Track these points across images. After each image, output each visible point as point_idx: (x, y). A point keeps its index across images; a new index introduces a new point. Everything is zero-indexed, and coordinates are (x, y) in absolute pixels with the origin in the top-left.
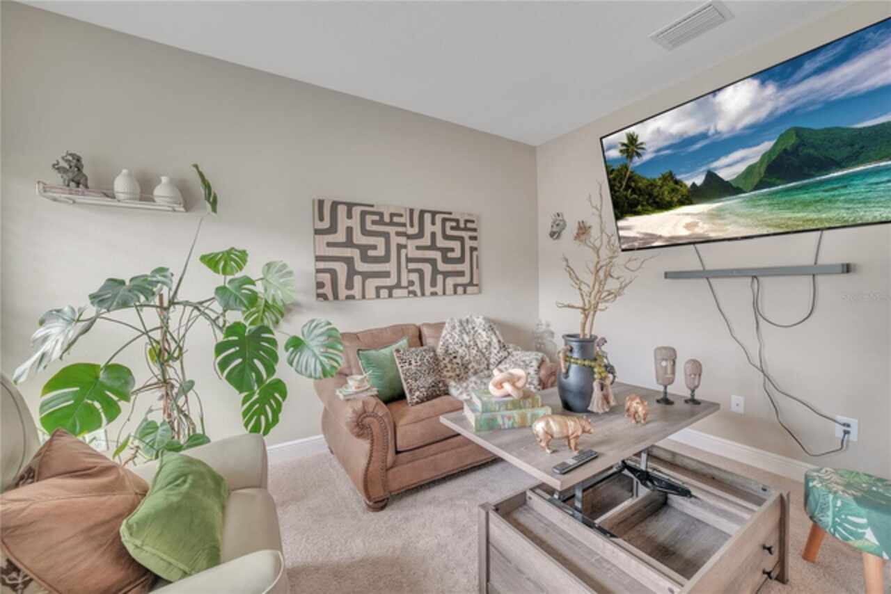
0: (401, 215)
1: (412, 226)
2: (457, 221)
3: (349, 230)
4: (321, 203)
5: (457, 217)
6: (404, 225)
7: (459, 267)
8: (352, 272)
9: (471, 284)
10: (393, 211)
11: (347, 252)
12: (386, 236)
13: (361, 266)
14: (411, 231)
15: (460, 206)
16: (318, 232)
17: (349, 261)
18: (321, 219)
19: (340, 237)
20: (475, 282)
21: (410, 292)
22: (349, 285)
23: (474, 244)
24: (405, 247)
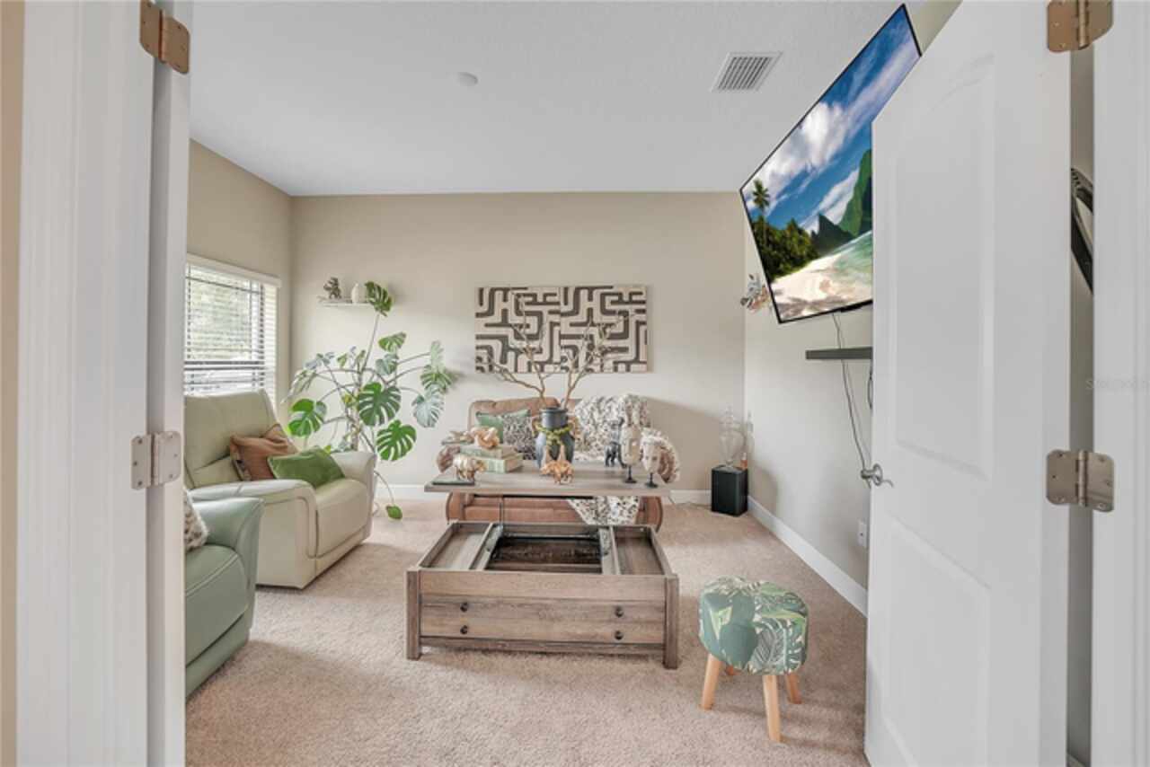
0: (555, 295)
1: (566, 303)
2: (620, 295)
3: (505, 312)
4: (481, 291)
5: (621, 290)
6: (558, 303)
7: (621, 343)
8: (506, 349)
9: (636, 360)
10: (547, 291)
11: (502, 331)
12: (539, 314)
13: (514, 343)
14: (564, 309)
15: (622, 277)
16: (478, 315)
17: (504, 339)
18: (481, 304)
19: (497, 318)
20: (641, 359)
21: (562, 368)
22: (504, 360)
23: (642, 317)
24: (558, 324)
